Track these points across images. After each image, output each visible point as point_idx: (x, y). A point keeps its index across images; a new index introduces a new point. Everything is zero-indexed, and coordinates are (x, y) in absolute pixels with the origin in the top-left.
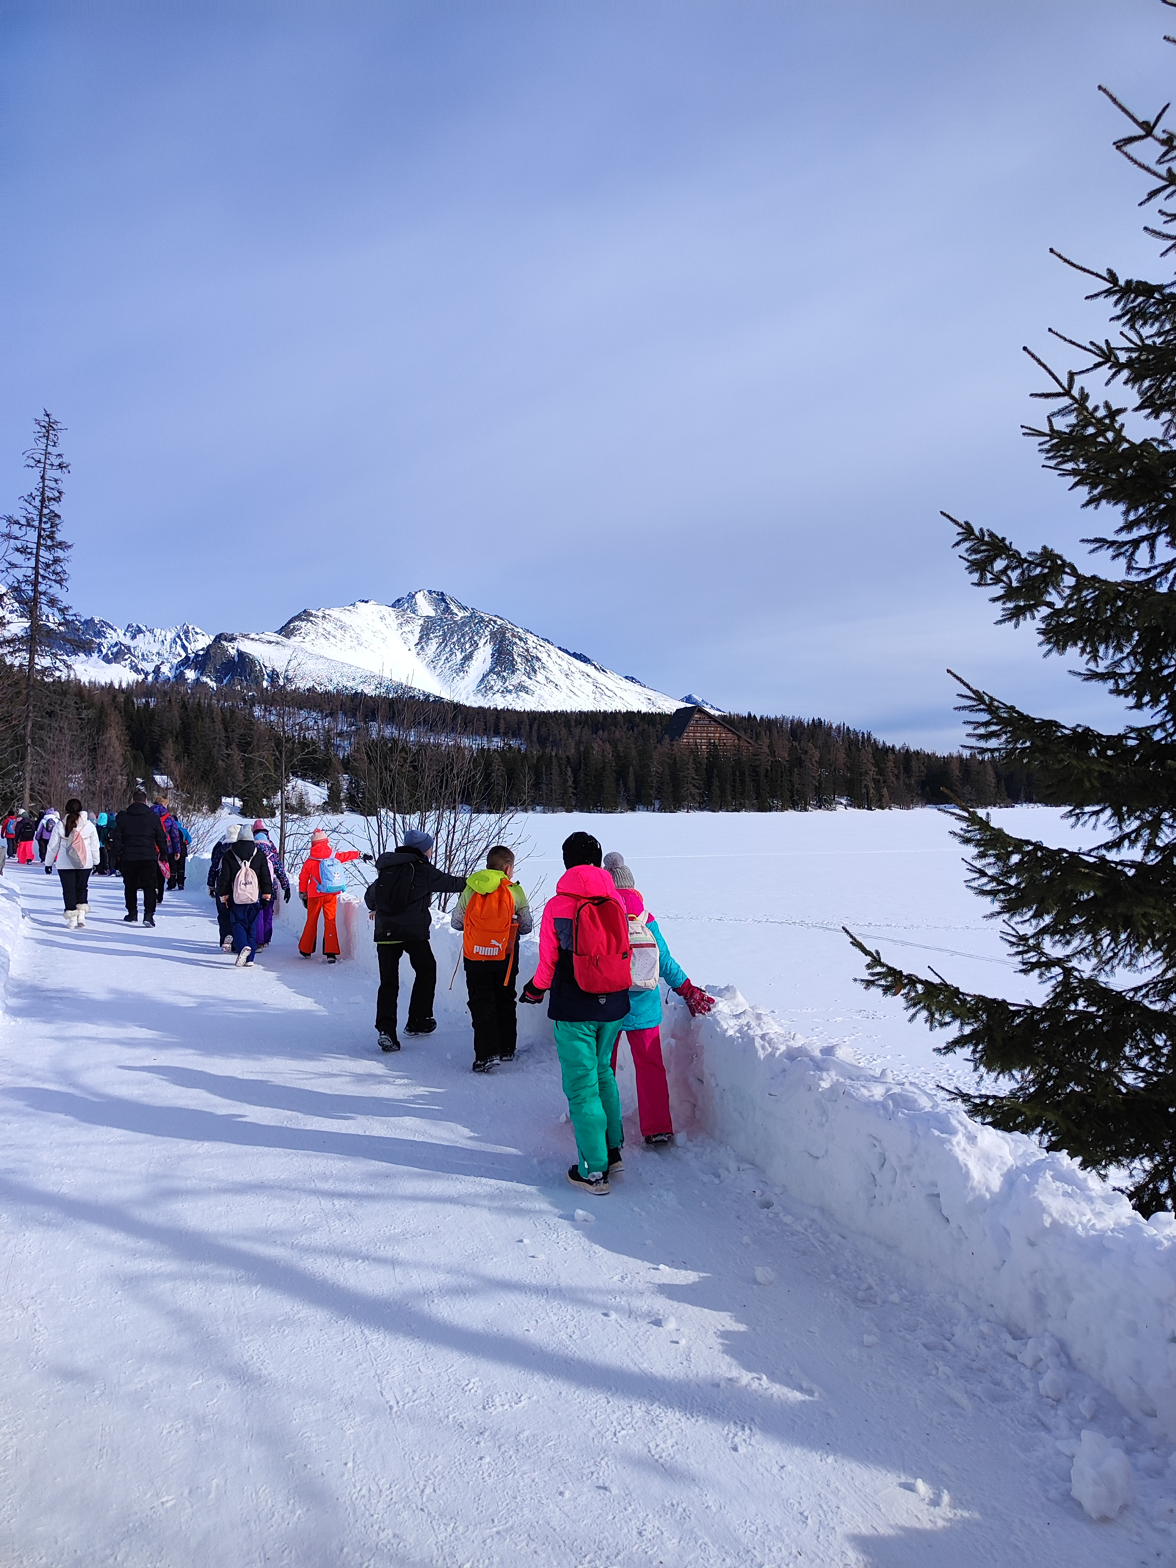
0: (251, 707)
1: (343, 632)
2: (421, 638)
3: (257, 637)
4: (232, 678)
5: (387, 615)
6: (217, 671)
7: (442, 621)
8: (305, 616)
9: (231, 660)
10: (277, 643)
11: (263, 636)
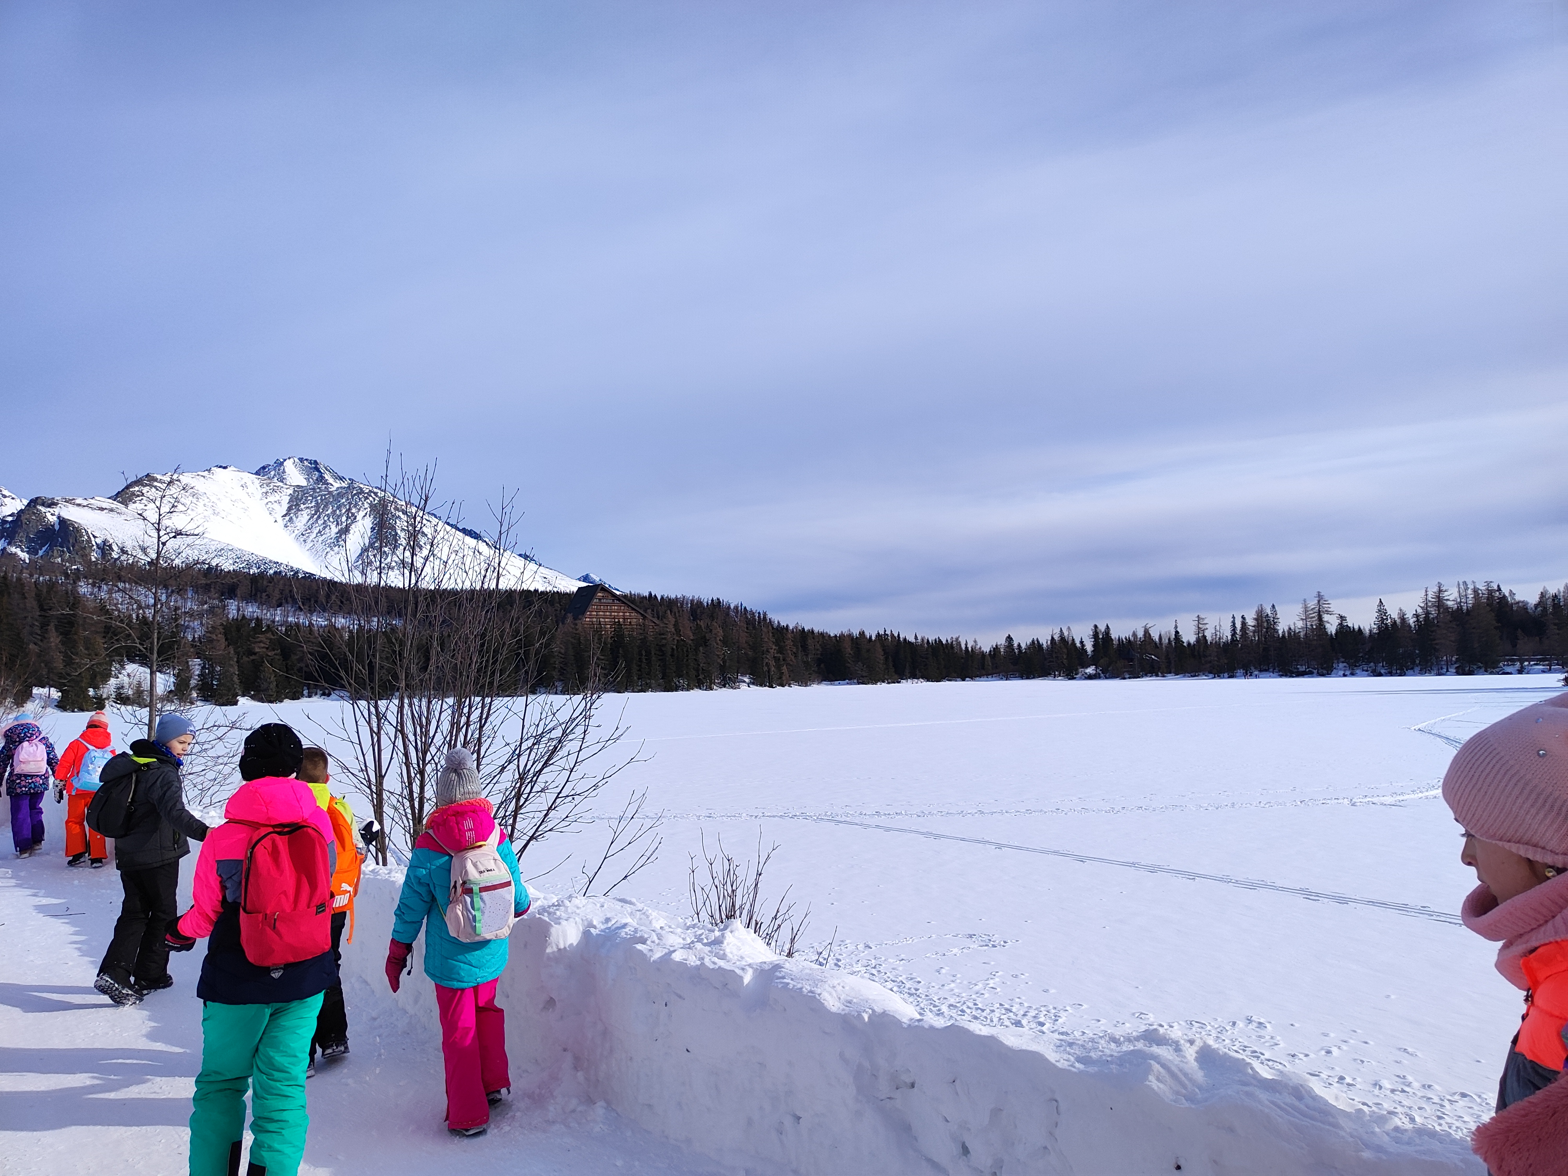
0: (75, 582)
1: (194, 500)
2: (289, 509)
3: (85, 503)
4: (51, 548)
5: (249, 484)
6: (30, 540)
7: (315, 491)
8: (148, 480)
9: (50, 528)
10: (112, 510)
11: (92, 501)
